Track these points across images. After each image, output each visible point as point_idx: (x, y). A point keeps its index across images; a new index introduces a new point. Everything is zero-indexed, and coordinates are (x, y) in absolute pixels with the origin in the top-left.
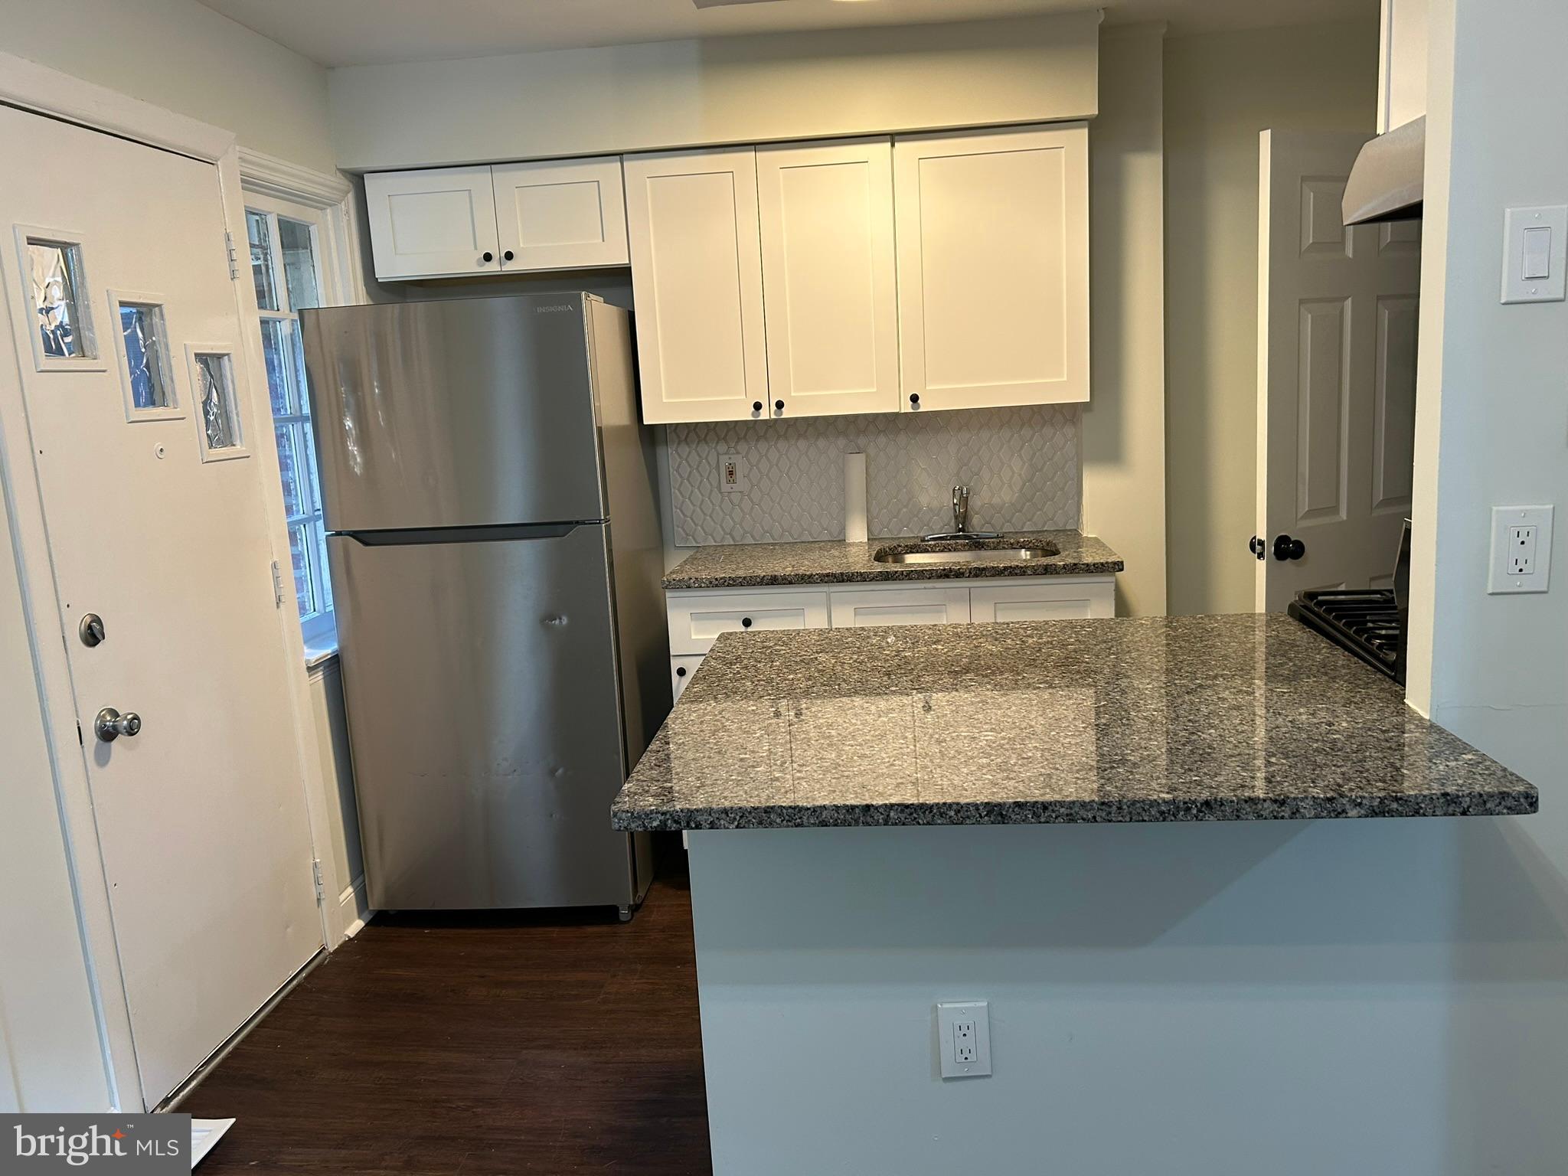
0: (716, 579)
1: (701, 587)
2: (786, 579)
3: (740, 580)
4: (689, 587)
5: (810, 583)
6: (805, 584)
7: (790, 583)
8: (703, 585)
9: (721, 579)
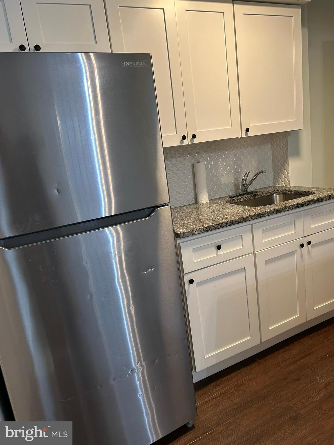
0: (206, 228)
1: (199, 233)
2: (237, 221)
3: (217, 226)
4: (193, 235)
5: (247, 221)
6: (245, 222)
7: (239, 223)
8: (200, 232)
9: (208, 227)
